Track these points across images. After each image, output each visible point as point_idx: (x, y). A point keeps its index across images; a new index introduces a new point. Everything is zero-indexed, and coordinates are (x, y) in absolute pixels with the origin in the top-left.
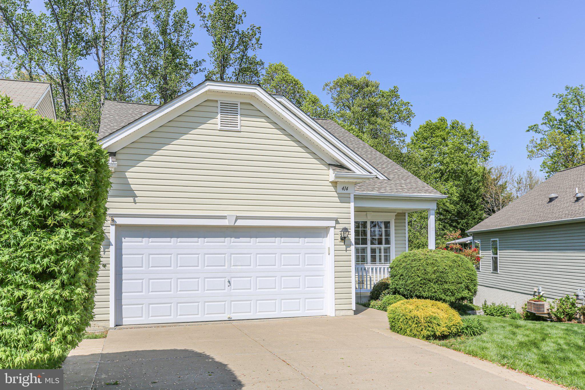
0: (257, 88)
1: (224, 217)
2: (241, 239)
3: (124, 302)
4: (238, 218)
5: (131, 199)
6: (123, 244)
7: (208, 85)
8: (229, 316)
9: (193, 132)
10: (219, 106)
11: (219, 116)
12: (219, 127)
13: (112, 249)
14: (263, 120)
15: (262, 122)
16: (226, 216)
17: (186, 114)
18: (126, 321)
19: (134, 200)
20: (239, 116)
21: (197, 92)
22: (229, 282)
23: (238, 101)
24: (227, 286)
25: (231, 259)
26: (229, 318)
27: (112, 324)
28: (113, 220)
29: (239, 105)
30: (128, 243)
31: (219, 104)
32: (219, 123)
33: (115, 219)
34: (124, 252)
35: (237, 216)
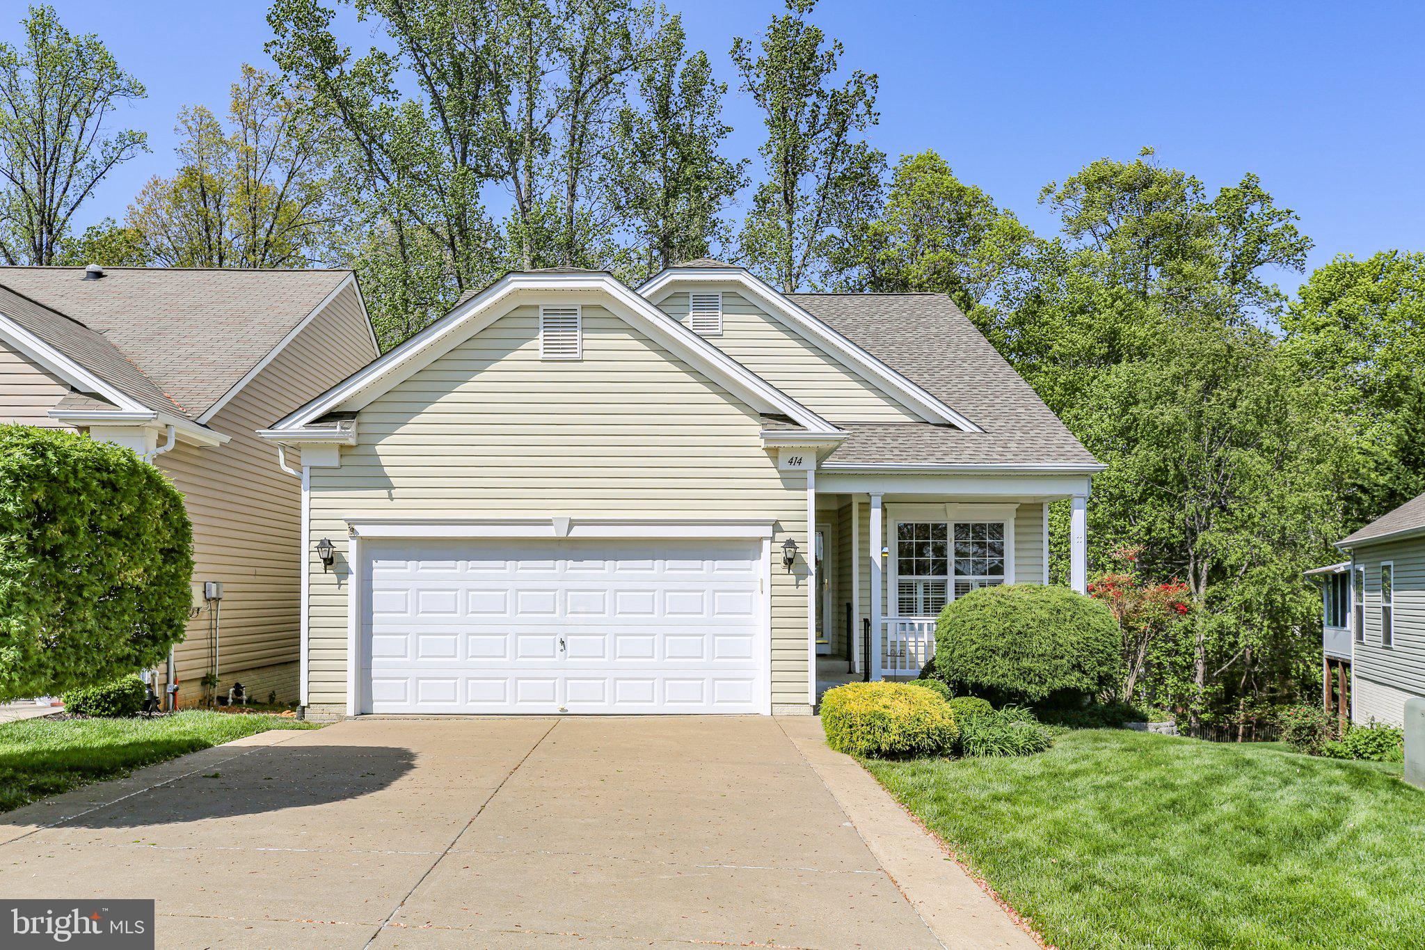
0: (605, 278)
1: (547, 523)
2: (586, 563)
3: (375, 672)
4: (572, 524)
5: (384, 493)
6: (375, 571)
7: (513, 281)
8: (561, 707)
9: (494, 366)
10: (541, 317)
11: (541, 333)
12: (541, 355)
13: (352, 580)
14: (626, 336)
15: (624, 341)
16: (551, 520)
17: (482, 335)
18: (378, 707)
19: (390, 494)
20: (578, 333)
21: (492, 295)
22: (562, 642)
23: (576, 303)
24: (558, 651)
25: (566, 600)
26: (562, 709)
27: (350, 710)
28: (352, 530)
29: (579, 312)
30: (382, 570)
31: (541, 312)
32: (541, 347)
33: (356, 527)
34: (375, 585)
35: (571, 520)
